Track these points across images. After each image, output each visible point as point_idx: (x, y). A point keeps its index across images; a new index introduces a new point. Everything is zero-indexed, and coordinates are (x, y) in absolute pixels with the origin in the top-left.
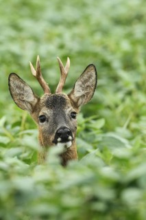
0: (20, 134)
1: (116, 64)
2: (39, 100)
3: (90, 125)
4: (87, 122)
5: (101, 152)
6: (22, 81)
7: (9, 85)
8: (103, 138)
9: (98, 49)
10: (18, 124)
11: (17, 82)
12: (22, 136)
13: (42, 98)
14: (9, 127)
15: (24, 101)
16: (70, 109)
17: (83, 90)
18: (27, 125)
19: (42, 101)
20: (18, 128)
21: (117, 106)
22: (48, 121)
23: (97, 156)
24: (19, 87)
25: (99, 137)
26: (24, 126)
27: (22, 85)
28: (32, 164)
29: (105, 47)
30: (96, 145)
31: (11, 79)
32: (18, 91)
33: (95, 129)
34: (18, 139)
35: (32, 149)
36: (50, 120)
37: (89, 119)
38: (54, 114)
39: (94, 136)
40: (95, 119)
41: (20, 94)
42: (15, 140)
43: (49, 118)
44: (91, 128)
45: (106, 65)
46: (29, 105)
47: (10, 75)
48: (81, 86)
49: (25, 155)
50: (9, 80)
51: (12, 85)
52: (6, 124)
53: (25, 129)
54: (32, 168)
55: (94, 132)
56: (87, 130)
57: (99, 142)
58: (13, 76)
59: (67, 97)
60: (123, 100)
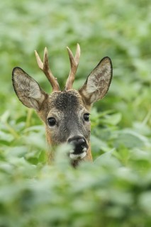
0: (26, 131)
1: (133, 51)
2: (47, 96)
3: (104, 121)
4: (102, 118)
5: (117, 150)
6: (28, 76)
7: (13, 80)
8: (119, 135)
9: (112, 34)
10: (23, 119)
11: (22, 77)
12: (28, 133)
13: (50, 96)
14: (13, 122)
15: (29, 98)
16: (82, 111)
17: (96, 85)
18: (33, 121)
19: (50, 100)
20: (22, 124)
21: (133, 99)
22: (58, 125)
23: (113, 156)
24: (23, 83)
25: (115, 134)
26: (30, 121)
27: (28, 80)
28: (39, 164)
29: (121, 33)
30: (112, 143)
31: (15, 74)
32: (22, 87)
33: (110, 125)
34: (24, 137)
35: (39, 149)
36: (60, 125)
37: (104, 114)
38: (65, 118)
39: (109, 133)
40: (110, 114)
41: (25, 91)
42: (19, 138)
43: (59, 121)
44: (105, 123)
45: (121, 52)
46: (35, 103)
47: (14, 69)
48: (94, 81)
49: (31, 154)
50: (13, 75)
51: (16, 80)
52: (9, 119)
53: (31, 125)
54: (40, 169)
55: (109, 129)
56: (101, 126)
57: (114, 140)
58: (17, 71)
59: (78, 95)
60: (140, 93)
